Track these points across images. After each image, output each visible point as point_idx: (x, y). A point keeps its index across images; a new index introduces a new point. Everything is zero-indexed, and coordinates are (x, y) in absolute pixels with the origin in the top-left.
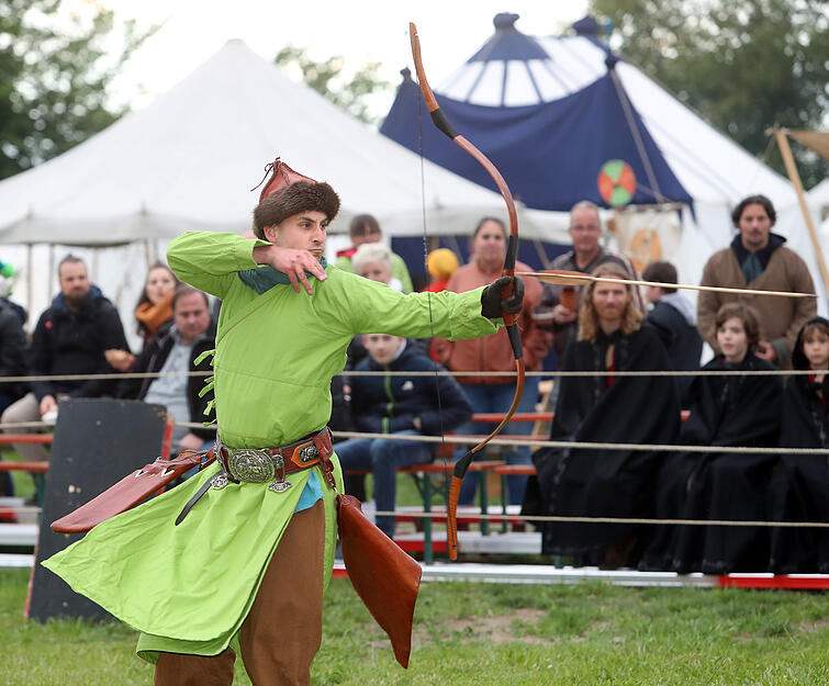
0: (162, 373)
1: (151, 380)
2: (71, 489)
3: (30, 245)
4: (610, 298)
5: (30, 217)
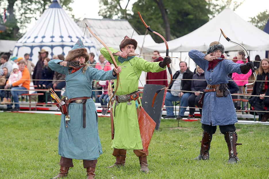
0: (176, 79)
1: (174, 80)
2: (146, 102)
3: (181, 52)
4: (264, 65)
5: (181, 46)
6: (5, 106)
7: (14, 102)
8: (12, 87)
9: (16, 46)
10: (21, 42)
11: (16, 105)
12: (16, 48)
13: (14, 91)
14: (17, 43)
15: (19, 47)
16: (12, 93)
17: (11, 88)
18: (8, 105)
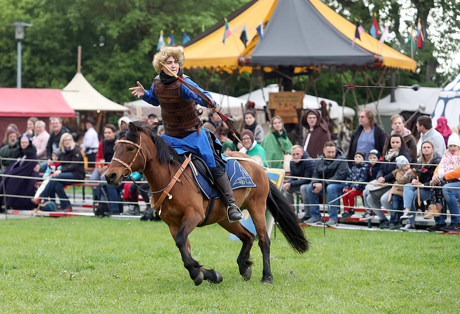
6: (432, 221)
7: (448, 211)
8: (444, 181)
9: (440, 98)
10: (452, 90)
11: (453, 218)
12: (442, 102)
13: (449, 190)
14: (444, 91)
15: (446, 100)
16: (445, 193)
17: (442, 184)
18: (437, 219)
